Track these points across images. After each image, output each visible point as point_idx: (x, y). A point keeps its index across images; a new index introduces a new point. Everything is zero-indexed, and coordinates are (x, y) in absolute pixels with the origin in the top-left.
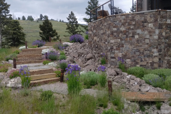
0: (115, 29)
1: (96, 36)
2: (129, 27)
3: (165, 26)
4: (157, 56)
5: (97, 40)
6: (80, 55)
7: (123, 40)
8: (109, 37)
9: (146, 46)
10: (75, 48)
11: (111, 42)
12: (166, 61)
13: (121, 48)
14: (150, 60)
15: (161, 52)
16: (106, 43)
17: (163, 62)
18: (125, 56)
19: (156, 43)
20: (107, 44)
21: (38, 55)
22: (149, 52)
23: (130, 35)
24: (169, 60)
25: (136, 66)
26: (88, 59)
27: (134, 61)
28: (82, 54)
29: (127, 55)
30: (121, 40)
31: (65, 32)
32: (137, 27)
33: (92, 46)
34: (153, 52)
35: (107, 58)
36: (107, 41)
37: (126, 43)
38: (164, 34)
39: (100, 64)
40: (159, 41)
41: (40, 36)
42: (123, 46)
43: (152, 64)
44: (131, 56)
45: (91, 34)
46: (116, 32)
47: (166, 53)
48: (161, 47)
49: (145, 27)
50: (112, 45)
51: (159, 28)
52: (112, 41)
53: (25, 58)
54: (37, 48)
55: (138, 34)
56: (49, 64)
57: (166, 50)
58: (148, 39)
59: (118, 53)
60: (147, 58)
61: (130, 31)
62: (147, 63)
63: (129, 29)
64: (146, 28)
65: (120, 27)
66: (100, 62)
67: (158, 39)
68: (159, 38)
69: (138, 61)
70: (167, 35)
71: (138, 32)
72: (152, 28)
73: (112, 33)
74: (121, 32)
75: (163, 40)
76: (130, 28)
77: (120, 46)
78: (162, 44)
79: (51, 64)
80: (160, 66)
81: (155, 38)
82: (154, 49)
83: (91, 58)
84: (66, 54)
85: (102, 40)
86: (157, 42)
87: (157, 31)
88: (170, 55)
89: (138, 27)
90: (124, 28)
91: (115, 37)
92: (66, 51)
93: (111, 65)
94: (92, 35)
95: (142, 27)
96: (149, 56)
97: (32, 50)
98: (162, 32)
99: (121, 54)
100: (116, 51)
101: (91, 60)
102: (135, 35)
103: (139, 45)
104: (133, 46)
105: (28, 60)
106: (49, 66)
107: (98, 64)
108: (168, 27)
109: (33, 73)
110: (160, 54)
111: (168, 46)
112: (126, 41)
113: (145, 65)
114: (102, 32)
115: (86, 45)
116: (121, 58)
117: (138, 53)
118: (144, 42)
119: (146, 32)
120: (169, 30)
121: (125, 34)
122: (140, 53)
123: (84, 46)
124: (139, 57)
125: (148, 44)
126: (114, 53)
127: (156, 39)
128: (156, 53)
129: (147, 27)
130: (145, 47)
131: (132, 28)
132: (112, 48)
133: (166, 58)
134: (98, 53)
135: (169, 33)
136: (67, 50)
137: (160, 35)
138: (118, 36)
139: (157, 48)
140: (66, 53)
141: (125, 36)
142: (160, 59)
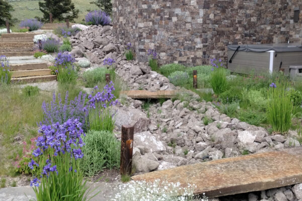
0: (145, 6)
1: (122, 15)
2: (164, 3)
3: (213, 5)
4: (200, 49)
5: (124, 23)
6: (96, 46)
7: (156, 24)
8: (136, 18)
9: (187, 33)
10: (91, 34)
11: (139, 26)
12: (213, 56)
13: (153, 36)
14: (191, 54)
15: (206, 42)
16: (134, 27)
17: (209, 57)
18: (158, 49)
19: (200, 29)
20: (134, 30)
21: (28, 44)
22: (190, 42)
23: (166, 16)
24: (219, 54)
25: (173, 63)
26: (108, 52)
27: (172, 56)
28: (101, 44)
29: (161, 47)
30: (154, 23)
31: (91, 3)
32: (175, 4)
33: (118, 32)
34: (195, 43)
35: (135, 51)
36: (134, 25)
37: (160, 29)
38: (212, 16)
39: (125, 60)
40: (204, 26)
41: (40, 9)
42: (156, 33)
43: (194, 60)
44: (166, 48)
45: (116, 12)
46: (146, 10)
47: (215, 44)
48: (207, 35)
49: (186, 4)
50: (141, 31)
51: (204, 8)
52: (141, 25)
53: (5, 48)
54: (27, 32)
55: (177, 15)
56: (44, 56)
57: (214, 39)
58: (190, 22)
59: (149, 44)
60: (188, 50)
61: (166, 11)
62: (188, 58)
63: (165, 7)
64: (187, 7)
65: (153, 4)
66: (125, 57)
67: (203, 24)
68: (204, 22)
69: (176, 56)
70: (217, 18)
71: (176, 13)
72: (195, 8)
73: (141, 13)
74: (154, 11)
75: (210, 25)
76: (165, 5)
77: (152, 33)
78: (209, 31)
79: (46, 58)
80: (204, 63)
81: (199, 22)
82: (198, 38)
83: (112, 51)
84: (73, 44)
85: (129, 23)
86: (201, 27)
87: (202, 12)
88: (220, 47)
89: (177, 5)
90: (157, 6)
91: (146, 19)
92: (74, 38)
93: (140, 61)
94: (118, 15)
95: (181, 4)
96: (190, 49)
97: (18, 36)
98: (209, 13)
99: (153, 44)
100: (147, 41)
101: (111, 53)
102: (173, 16)
103: (177, 31)
104: (170, 33)
105: (10, 51)
106: (43, 60)
107: (122, 60)
108: (218, 6)
109: (17, 67)
110: (204, 46)
111: (218, 34)
112: (160, 26)
113: (186, 62)
114: (128, 9)
115: (109, 29)
116: (153, 50)
117: (176, 44)
118: (184, 27)
119: (187, 13)
120: (219, 10)
121: (159, 15)
122: (179, 43)
123: (107, 30)
124: (178, 49)
125: (189, 30)
126: (143, 43)
127: (200, 24)
128: (200, 44)
129: (189, 4)
130: (186, 35)
131: (168, 5)
132: (141, 36)
133: (214, 51)
134: (125, 44)
135: (220, 16)
136: (76, 37)
137: (206, 17)
138: (149, 17)
139: (201, 36)
140: (74, 42)
141: (159, 17)
142: (204, 53)
